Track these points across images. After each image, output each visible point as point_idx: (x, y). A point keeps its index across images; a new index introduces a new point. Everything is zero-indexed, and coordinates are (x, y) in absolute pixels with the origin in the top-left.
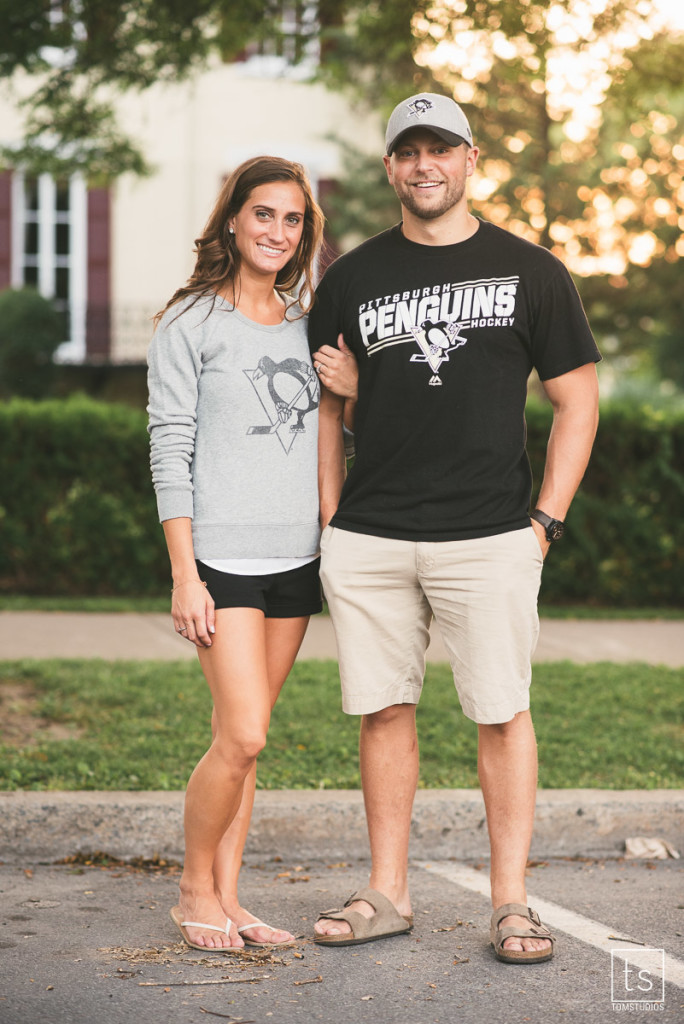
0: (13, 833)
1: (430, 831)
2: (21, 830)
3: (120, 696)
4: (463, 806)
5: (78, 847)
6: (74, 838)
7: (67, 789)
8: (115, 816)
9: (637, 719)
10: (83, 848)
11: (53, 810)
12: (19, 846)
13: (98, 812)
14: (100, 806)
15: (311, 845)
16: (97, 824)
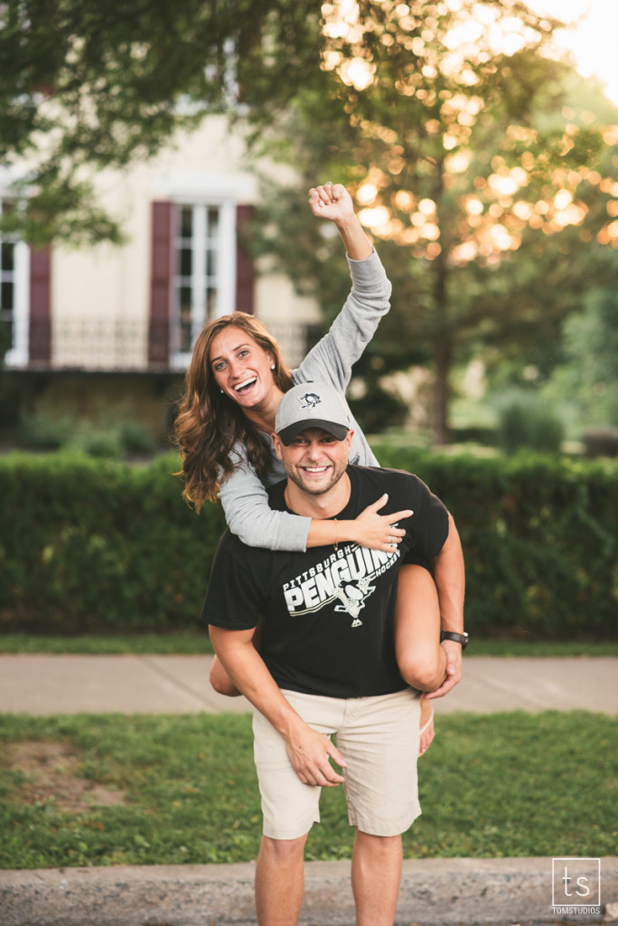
0: (92, 908)
1: (441, 899)
2: (99, 905)
3: (150, 756)
4: (469, 877)
5: (146, 918)
6: (142, 911)
7: (131, 863)
8: (177, 891)
9: (593, 773)
10: (151, 919)
11: (124, 887)
12: (96, 919)
13: (163, 888)
14: (165, 882)
15: (341, 913)
16: (162, 898)
